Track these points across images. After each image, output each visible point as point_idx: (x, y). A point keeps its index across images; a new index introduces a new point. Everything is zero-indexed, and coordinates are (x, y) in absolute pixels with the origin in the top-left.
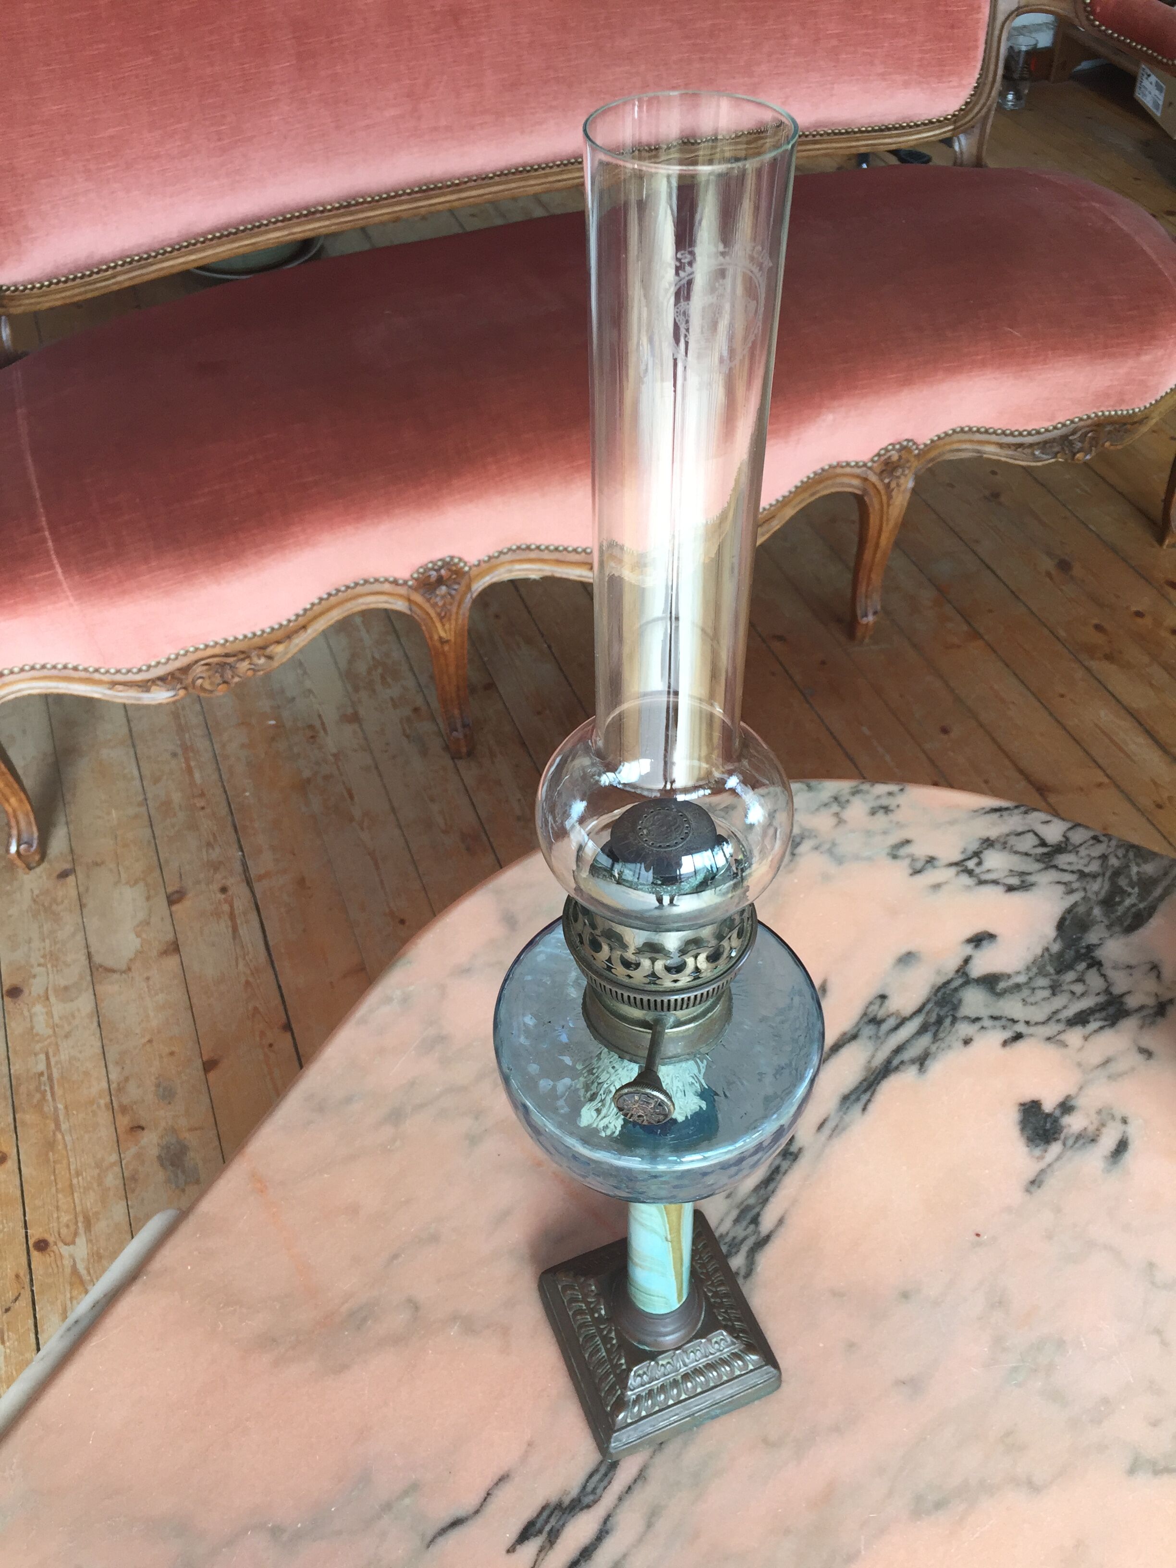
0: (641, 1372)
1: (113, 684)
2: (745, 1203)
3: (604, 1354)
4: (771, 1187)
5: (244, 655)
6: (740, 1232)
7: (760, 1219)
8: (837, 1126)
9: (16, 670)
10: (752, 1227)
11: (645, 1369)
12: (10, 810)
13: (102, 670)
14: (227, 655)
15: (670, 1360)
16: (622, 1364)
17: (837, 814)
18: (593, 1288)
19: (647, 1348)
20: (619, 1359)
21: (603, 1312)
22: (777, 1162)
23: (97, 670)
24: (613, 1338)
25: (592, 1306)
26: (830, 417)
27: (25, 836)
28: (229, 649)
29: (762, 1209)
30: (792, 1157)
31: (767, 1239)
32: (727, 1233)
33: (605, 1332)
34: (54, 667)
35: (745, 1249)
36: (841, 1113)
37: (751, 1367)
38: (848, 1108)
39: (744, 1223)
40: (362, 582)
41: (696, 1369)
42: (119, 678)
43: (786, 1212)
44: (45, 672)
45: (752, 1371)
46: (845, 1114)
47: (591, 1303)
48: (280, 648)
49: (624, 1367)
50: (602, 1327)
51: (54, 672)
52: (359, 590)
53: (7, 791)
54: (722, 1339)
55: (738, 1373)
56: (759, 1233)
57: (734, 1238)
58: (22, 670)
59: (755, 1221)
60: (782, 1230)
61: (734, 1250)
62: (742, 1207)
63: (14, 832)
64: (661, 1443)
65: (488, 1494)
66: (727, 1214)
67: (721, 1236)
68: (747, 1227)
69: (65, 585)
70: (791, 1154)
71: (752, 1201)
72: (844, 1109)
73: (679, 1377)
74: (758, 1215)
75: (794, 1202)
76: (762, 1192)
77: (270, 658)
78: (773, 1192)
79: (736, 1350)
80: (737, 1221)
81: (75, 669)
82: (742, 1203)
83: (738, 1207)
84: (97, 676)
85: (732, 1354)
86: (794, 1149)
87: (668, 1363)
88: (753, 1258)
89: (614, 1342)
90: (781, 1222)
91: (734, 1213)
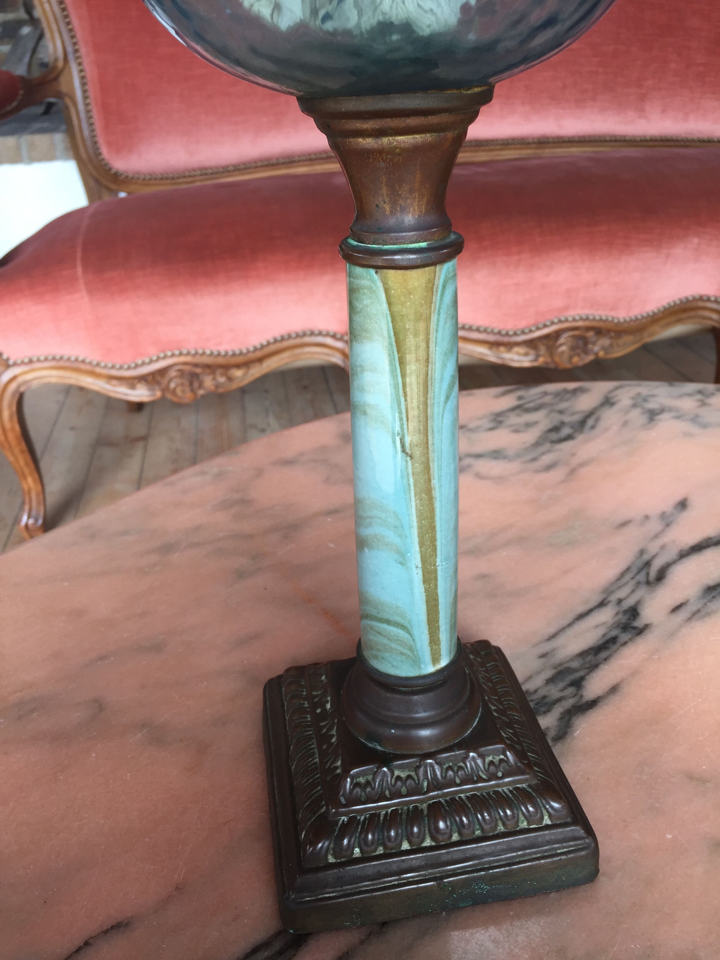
0: (362, 780)
1: (111, 378)
2: (567, 665)
3: (317, 760)
4: (603, 655)
5: (210, 368)
6: (554, 692)
7: (584, 683)
8: (699, 611)
9: (42, 358)
10: (571, 690)
11: (370, 777)
12: (25, 487)
13: (103, 364)
14: (196, 365)
15: (413, 774)
16: (337, 768)
17: (701, 401)
18: (323, 677)
19: (379, 748)
20: (335, 761)
21: (328, 706)
22: (613, 633)
23: (98, 365)
24: (333, 736)
25: (316, 700)
26: (696, 240)
27: (34, 513)
28: (198, 360)
29: (588, 674)
30: (634, 631)
31: (593, 704)
32: (536, 691)
33: (325, 730)
34: (69, 359)
35: (557, 711)
36: (705, 601)
37: (547, 821)
38: (714, 597)
39: (561, 685)
40: (309, 333)
41: (453, 799)
42: (114, 372)
43: (622, 681)
44: (62, 363)
45: (547, 827)
46: (710, 601)
47: (316, 696)
48: (238, 373)
49: (339, 771)
50: (322, 724)
51: (68, 364)
52: (307, 340)
53: (26, 471)
54: (501, 761)
55: (524, 825)
56: (582, 696)
57: (544, 697)
58: (46, 359)
59: (578, 684)
60: (615, 699)
61: (543, 709)
62: (560, 668)
63: (27, 508)
64: (384, 924)
65: (87, 944)
66: (538, 673)
67: (527, 691)
68: (564, 688)
69: (81, 282)
70: (634, 628)
71: (575, 664)
72: (708, 598)
73: (425, 806)
74: (582, 678)
75: (635, 673)
76: (589, 658)
77: (230, 379)
78: (606, 659)
79: (524, 785)
80: (550, 681)
81: (83, 361)
82: (560, 664)
83: (555, 668)
84: (98, 370)
85: (517, 789)
86: (639, 623)
87: (409, 777)
88: (570, 719)
89: (334, 740)
90: (614, 689)
91: (549, 673)
